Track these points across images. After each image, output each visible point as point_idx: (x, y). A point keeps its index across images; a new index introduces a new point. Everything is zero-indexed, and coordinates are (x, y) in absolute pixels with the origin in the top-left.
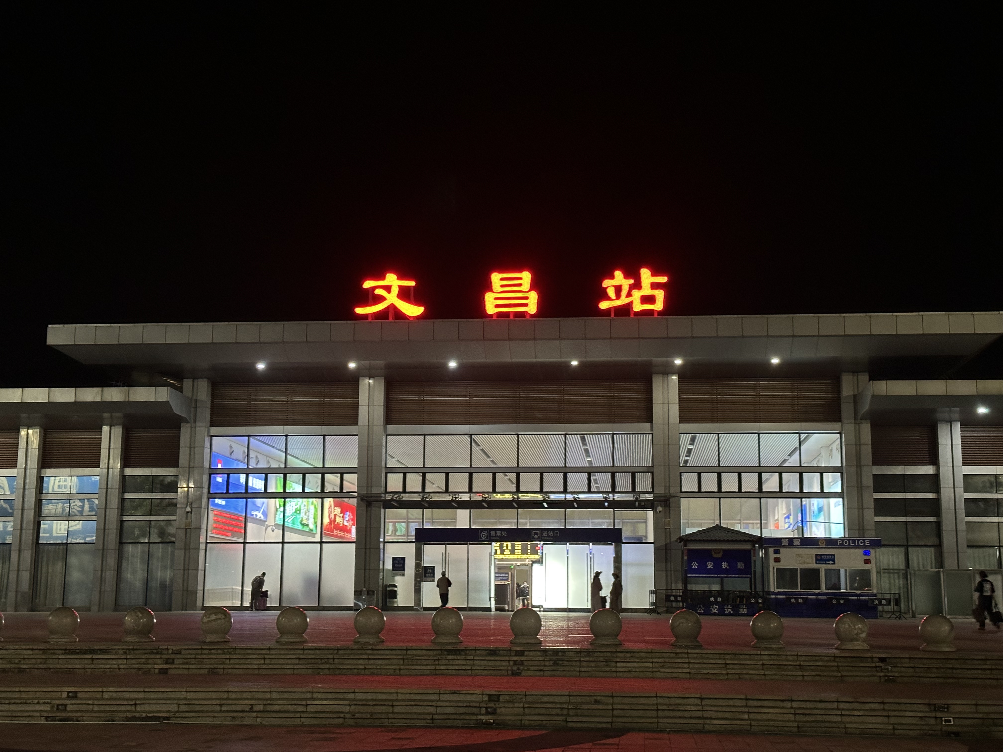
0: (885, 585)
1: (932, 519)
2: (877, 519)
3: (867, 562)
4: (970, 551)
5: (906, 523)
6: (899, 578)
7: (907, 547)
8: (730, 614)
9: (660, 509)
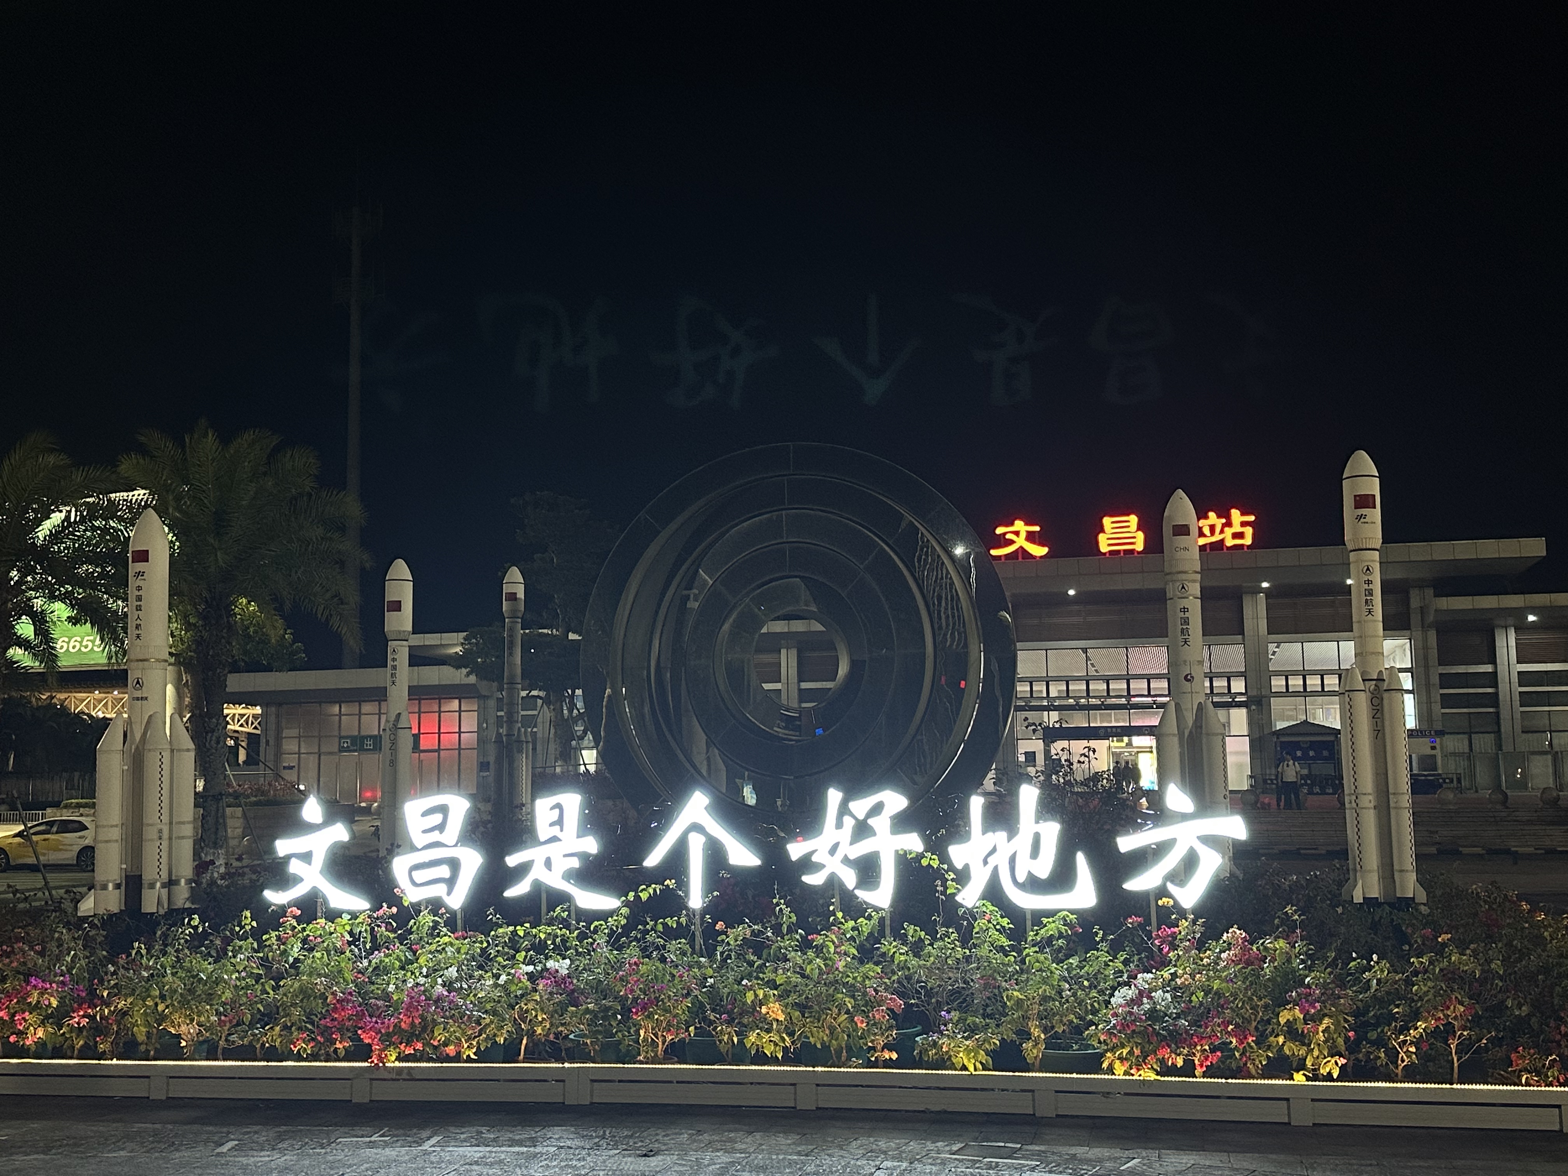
0: (1452, 767)
1: (1491, 710)
2: (1443, 711)
3: (1433, 748)
4: (1525, 736)
5: (1470, 713)
6: (1464, 760)
7: (1470, 734)
8: (1317, 794)
9: (1253, 707)
